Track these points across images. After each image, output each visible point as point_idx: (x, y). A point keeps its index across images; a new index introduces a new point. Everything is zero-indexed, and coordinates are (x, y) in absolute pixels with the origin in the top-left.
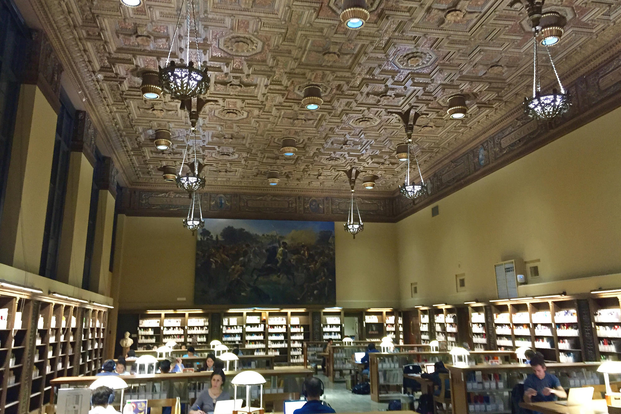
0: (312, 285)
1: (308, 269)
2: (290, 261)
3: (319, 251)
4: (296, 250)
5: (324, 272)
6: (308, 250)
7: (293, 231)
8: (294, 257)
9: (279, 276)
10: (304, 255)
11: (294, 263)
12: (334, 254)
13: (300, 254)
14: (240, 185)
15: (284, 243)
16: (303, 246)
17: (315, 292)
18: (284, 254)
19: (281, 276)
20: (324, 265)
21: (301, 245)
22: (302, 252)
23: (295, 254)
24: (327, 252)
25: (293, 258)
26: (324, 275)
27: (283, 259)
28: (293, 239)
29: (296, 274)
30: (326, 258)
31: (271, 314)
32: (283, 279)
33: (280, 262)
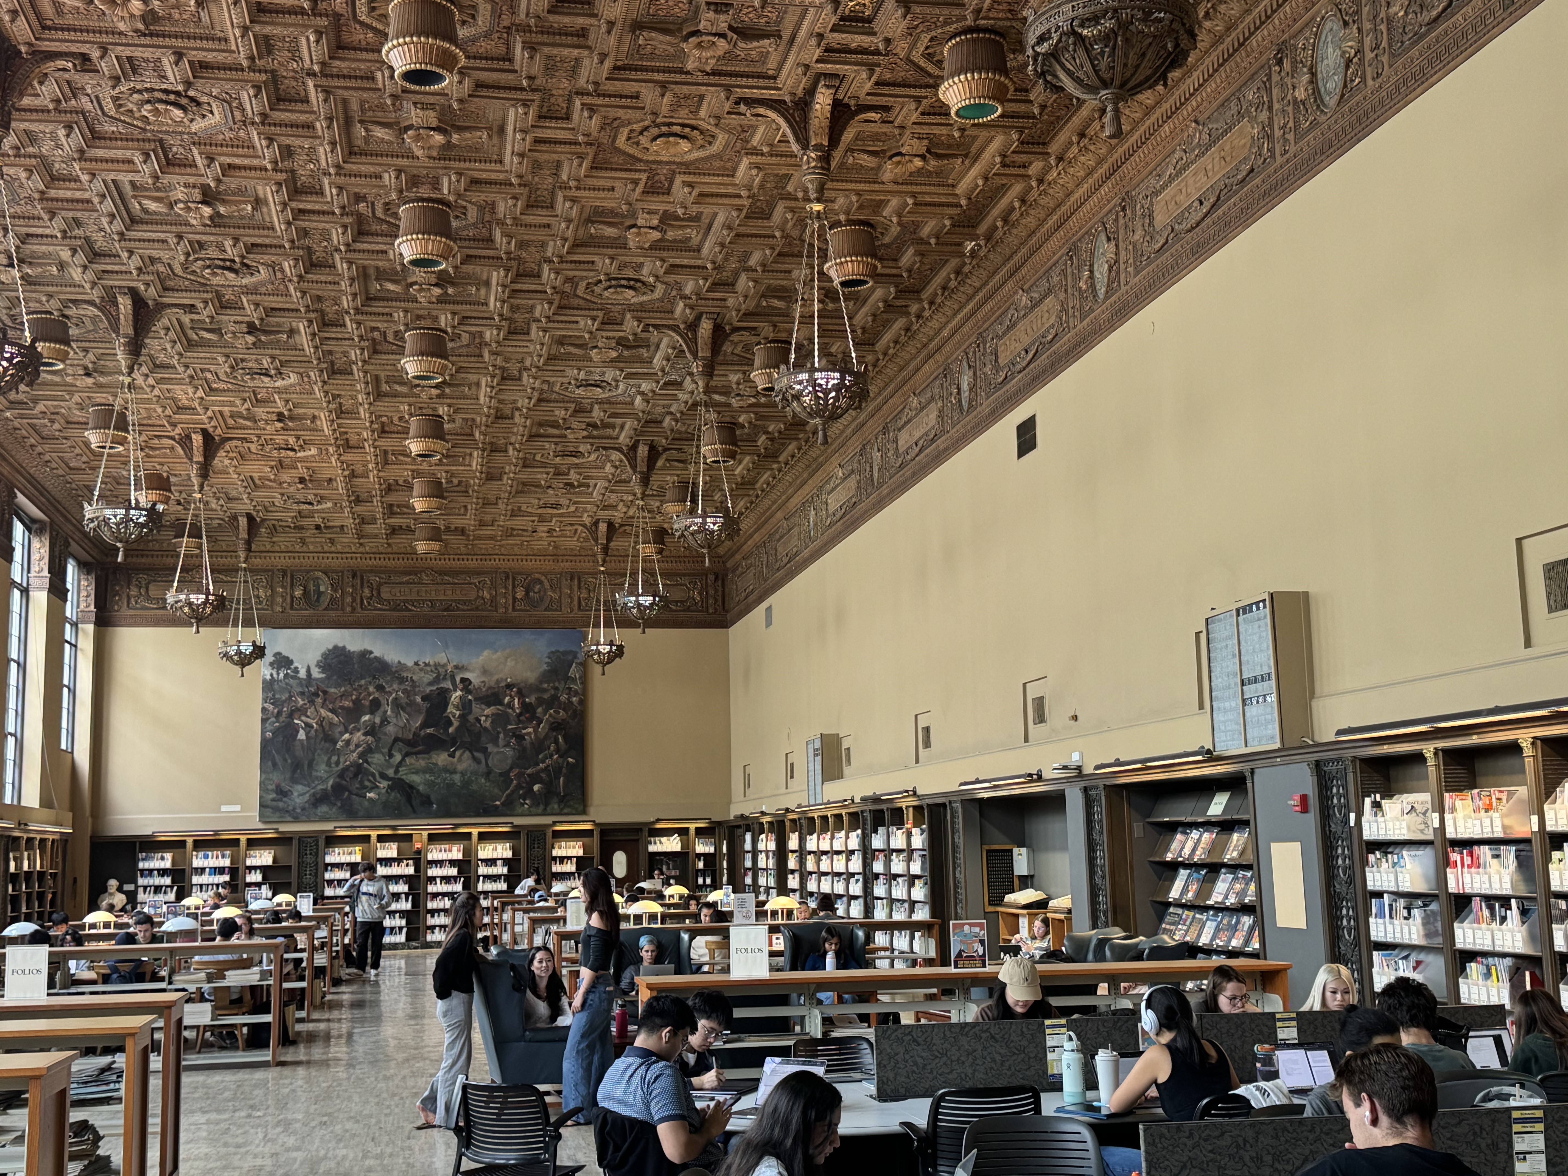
0: (529, 771)
1: (520, 738)
2: (479, 721)
3: (546, 696)
4: (492, 697)
5: (556, 742)
6: (521, 694)
7: (486, 653)
8: (488, 711)
9: (452, 755)
10: (510, 705)
11: (488, 724)
12: (583, 702)
13: (501, 703)
14: (361, 549)
15: (463, 680)
16: (509, 686)
17: (536, 788)
18: (465, 706)
19: (458, 754)
20: (556, 727)
21: (503, 684)
22: (507, 699)
23: (489, 705)
24: (564, 698)
25: (485, 714)
26: (558, 751)
27: (463, 717)
28: (485, 672)
29: (491, 748)
30: (562, 713)
31: (433, 838)
32: (463, 762)
33: (456, 724)
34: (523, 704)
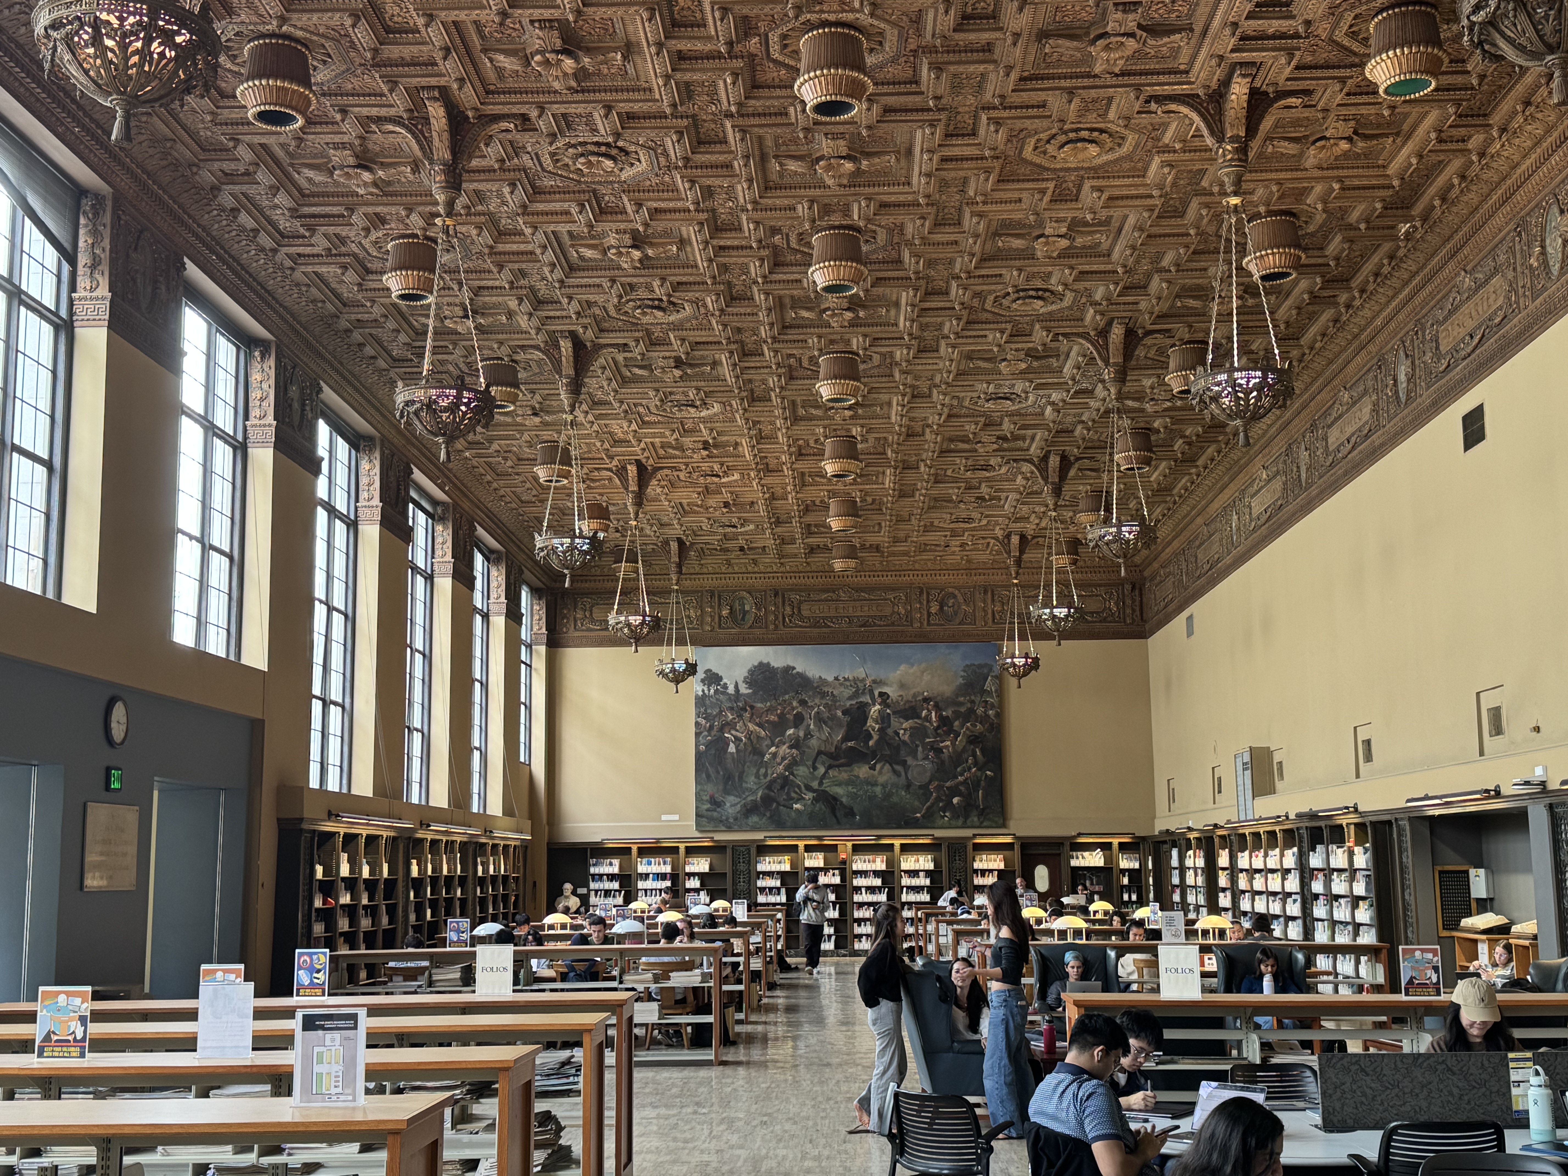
0: (948, 784)
1: (939, 751)
2: (898, 734)
3: (963, 710)
4: (910, 711)
5: (974, 755)
6: (937, 707)
7: (903, 667)
8: (906, 725)
9: (873, 768)
10: (928, 719)
11: (906, 738)
12: (998, 715)
13: (919, 717)
14: (782, 569)
15: (881, 694)
16: (926, 700)
17: (955, 800)
18: (884, 719)
19: (878, 767)
20: (974, 740)
21: (920, 698)
22: (924, 713)
23: (907, 719)
24: (980, 711)
25: (903, 728)
26: (976, 764)
27: (882, 730)
28: (902, 686)
29: (910, 761)
30: (979, 726)
31: (857, 849)
32: (884, 774)
33: (876, 737)
34: (941, 718)
